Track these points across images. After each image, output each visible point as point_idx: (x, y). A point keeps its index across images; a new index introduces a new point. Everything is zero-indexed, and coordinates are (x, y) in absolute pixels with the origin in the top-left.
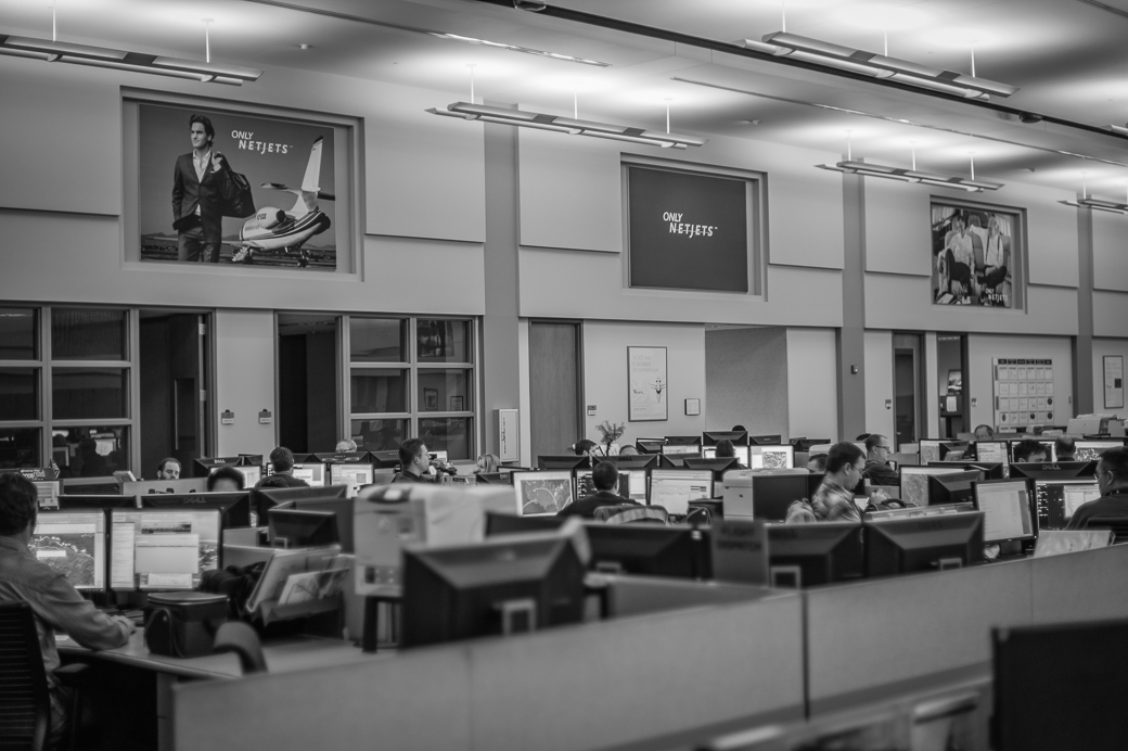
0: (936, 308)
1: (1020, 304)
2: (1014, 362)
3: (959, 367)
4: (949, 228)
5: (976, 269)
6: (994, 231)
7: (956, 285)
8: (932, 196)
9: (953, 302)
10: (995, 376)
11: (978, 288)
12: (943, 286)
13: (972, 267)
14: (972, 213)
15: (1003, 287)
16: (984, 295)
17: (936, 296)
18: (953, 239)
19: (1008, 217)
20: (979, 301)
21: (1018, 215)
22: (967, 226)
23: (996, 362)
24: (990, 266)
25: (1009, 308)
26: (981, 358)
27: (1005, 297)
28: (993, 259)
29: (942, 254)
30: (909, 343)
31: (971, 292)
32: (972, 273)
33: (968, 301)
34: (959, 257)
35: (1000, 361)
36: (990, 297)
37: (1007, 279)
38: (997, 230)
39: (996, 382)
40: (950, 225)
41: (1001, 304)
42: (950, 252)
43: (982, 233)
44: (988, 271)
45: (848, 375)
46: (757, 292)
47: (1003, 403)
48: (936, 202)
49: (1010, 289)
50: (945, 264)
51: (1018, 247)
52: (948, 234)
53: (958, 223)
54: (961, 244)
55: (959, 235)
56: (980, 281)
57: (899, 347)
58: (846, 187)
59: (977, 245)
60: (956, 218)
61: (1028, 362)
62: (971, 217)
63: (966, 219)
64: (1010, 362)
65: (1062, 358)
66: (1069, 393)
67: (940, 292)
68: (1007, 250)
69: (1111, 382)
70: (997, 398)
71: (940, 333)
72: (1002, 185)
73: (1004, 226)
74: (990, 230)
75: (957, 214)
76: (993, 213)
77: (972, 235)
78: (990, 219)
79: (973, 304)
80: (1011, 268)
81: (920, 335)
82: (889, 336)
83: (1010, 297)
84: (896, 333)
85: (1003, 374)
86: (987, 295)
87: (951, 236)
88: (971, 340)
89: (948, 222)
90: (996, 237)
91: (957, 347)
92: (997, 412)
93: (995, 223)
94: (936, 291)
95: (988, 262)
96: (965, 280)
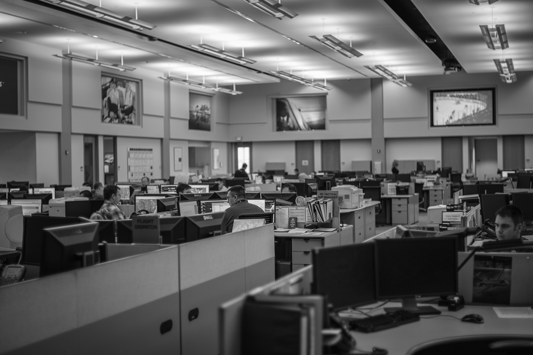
0: (103, 124)
1: (139, 123)
2: (137, 150)
3: (112, 151)
4: (109, 87)
5: (121, 107)
6: (128, 90)
7: (112, 114)
8: (102, 72)
9: (111, 121)
10: (128, 156)
11: (121, 115)
12: (106, 114)
13: (119, 106)
14: (119, 80)
15: (132, 115)
16: (124, 119)
17: (103, 119)
18: (111, 92)
19: (134, 83)
20: (122, 121)
21: (139, 82)
22: (116, 87)
23: (129, 150)
24: (127, 106)
25: (135, 124)
26: (122, 148)
27: (133, 120)
28: (128, 102)
29: (106, 99)
30: (91, 140)
31: (118, 117)
32: (119, 108)
33: (117, 121)
34: (113, 101)
35: (131, 149)
36: (126, 120)
37: (134, 111)
38: (130, 88)
39: (129, 159)
40: (109, 86)
41: (131, 123)
42: (109, 99)
43: (123, 90)
44: (126, 108)
45: (64, 155)
46: (22, 114)
47: (132, 169)
48: (104, 75)
49: (135, 116)
50: (107, 104)
51: (139, 96)
52: (108, 90)
53: (113, 85)
54: (114, 94)
55: (113, 90)
56: (123, 112)
57: (86, 142)
58: (64, 65)
59: (121, 96)
60: (112, 83)
61: (142, 150)
62: (119, 83)
63: (116, 83)
64: (135, 150)
65: (157, 148)
66: (159, 164)
67: (105, 117)
68: (134, 98)
69: (177, 159)
70: (129, 167)
71: (104, 136)
72: (135, 69)
73: (133, 87)
74: (127, 89)
75: (112, 81)
76: (128, 81)
77: (119, 90)
78: (127, 84)
79: (119, 122)
80: (136, 107)
81: (96, 137)
82: (82, 137)
83: (135, 120)
84: (86, 135)
85: (132, 155)
86: (125, 119)
87: (110, 91)
88: (118, 139)
89: (108, 84)
90: (129, 92)
91: (112, 142)
92: (129, 173)
93: (129, 86)
94: (103, 116)
95: (126, 103)
96: (116, 112)
